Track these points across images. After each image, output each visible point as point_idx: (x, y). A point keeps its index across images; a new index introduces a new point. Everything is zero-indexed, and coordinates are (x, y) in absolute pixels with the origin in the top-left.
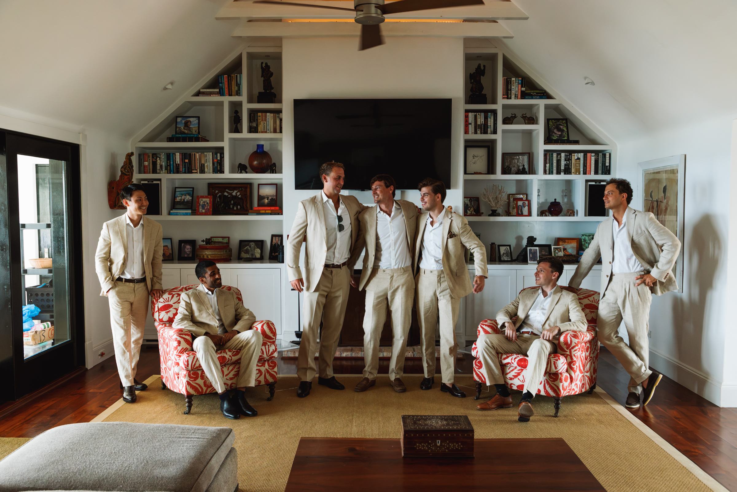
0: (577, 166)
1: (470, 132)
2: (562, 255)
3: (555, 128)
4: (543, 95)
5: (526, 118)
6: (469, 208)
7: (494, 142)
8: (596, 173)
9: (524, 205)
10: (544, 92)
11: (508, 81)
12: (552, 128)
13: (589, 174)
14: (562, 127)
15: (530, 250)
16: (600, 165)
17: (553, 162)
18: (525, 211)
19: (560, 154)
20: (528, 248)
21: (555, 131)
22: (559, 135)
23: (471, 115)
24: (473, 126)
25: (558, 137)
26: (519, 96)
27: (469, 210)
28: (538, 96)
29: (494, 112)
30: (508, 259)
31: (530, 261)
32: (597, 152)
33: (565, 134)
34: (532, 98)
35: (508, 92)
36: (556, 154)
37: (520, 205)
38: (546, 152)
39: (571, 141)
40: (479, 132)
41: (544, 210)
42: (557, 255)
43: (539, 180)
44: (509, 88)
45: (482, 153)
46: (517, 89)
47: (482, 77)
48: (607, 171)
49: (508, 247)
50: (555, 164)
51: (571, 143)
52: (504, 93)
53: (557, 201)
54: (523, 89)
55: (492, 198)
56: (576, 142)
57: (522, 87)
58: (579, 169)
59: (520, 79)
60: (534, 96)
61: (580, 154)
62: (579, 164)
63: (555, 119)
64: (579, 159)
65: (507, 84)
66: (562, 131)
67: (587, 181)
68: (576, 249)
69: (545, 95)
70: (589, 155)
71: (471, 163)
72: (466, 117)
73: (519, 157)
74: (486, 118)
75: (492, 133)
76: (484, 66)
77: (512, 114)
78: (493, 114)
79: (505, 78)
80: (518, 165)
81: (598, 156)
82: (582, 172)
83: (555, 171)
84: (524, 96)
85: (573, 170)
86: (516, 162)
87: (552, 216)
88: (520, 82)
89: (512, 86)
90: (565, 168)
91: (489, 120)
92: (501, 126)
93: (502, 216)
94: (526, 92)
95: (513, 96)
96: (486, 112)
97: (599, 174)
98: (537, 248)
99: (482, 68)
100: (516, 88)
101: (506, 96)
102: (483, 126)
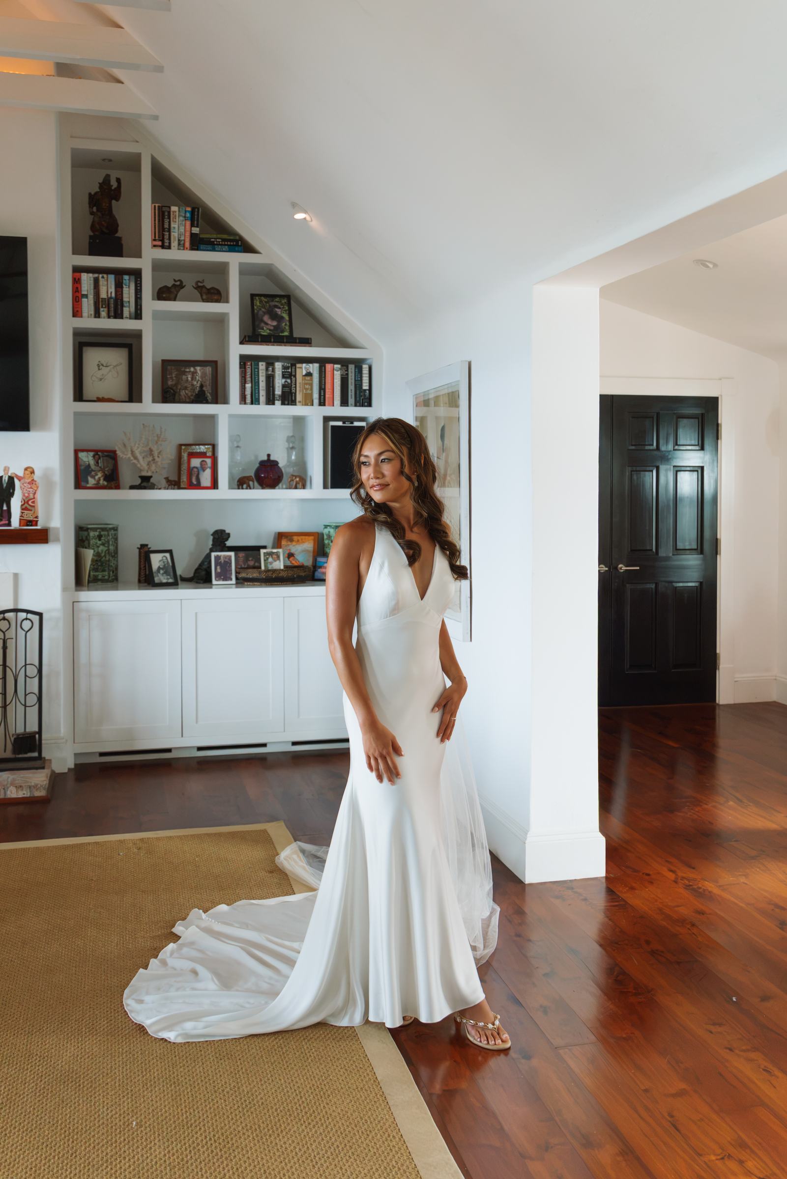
0: (306, 389)
1: (85, 314)
2: (282, 567)
3: (265, 313)
4: (236, 245)
5: (204, 290)
6: (93, 473)
7: (138, 335)
8: (344, 402)
9: (203, 467)
10: (237, 238)
11: (163, 213)
12: (261, 313)
13: (329, 405)
14: (278, 311)
15: (217, 558)
16: (351, 387)
17: (258, 379)
18: (206, 478)
19: (272, 364)
20: (213, 554)
21: (266, 318)
22: (273, 326)
23: (87, 280)
24: (92, 302)
25: (270, 330)
26: (187, 244)
27: (93, 477)
28: (225, 245)
29: (137, 274)
30: (168, 579)
31: (216, 580)
32: (344, 363)
33: (286, 325)
34: (214, 250)
35: (163, 235)
36: (264, 364)
37: (194, 467)
38: (244, 360)
39: (296, 338)
40: (104, 313)
41: (245, 477)
42: (270, 567)
43: (230, 416)
44: (166, 226)
45: (116, 358)
46: (182, 230)
47: (114, 202)
48: (365, 400)
49: (168, 555)
50: (262, 384)
51: (296, 343)
52: (155, 237)
53: (272, 458)
54: (196, 230)
55: (140, 453)
56: (306, 342)
57: (192, 225)
58: (311, 395)
59: (189, 209)
60: (217, 244)
61: (311, 365)
62: (311, 385)
63: (265, 296)
64: (309, 374)
65: (162, 217)
66: (280, 319)
67: (327, 419)
68: (312, 554)
69: (241, 245)
70: (329, 367)
71: (94, 378)
72: (76, 282)
73: (195, 369)
74: (119, 286)
75: (133, 315)
76: (118, 180)
77: (175, 280)
78: (133, 278)
79: (157, 205)
80: (193, 385)
81: (347, 370)
82: (316, 401)
83: (263, 399)
84: (197, 243)
85: (299, 397)
86: (190, 379)
87: (263, 488)
88: (188, 215)
89: (172, 223)
90: (283, 392)
91: (125, 290)
92: (150, 304)
93: (160, 489)
94: (202, 236)
95: (174, 244)
96: (119, 273)
97: (349, 404)
98: (232, 554)
99: (114, 184)
100: (180, 227)
101: (160, 243)
102: (112, 301)
